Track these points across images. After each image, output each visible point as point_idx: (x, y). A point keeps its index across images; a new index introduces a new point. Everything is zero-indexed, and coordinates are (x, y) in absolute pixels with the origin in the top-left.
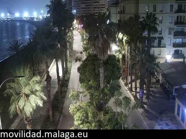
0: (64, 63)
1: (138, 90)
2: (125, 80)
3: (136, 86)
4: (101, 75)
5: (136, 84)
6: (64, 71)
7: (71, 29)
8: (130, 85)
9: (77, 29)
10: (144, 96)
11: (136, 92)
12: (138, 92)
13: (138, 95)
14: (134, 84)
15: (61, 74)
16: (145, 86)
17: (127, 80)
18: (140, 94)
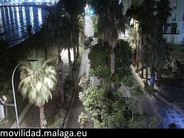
0: (76, 48)
1: (149, 77)
2: (136, 67)
3: (147, 72)
4: (112, 61)
5: (147, 71)
6: (76, 55)
7: (83, 14)
8: (141, 72)
9: (88, 14)
10: (155, 83)
11: (147, 79)
12: (149, 79)
13: (149, 81)
14: (145, 71)
15: (72, 59)
16: (156, 73)
17: (138, 66)
18: (150, 81)
